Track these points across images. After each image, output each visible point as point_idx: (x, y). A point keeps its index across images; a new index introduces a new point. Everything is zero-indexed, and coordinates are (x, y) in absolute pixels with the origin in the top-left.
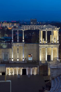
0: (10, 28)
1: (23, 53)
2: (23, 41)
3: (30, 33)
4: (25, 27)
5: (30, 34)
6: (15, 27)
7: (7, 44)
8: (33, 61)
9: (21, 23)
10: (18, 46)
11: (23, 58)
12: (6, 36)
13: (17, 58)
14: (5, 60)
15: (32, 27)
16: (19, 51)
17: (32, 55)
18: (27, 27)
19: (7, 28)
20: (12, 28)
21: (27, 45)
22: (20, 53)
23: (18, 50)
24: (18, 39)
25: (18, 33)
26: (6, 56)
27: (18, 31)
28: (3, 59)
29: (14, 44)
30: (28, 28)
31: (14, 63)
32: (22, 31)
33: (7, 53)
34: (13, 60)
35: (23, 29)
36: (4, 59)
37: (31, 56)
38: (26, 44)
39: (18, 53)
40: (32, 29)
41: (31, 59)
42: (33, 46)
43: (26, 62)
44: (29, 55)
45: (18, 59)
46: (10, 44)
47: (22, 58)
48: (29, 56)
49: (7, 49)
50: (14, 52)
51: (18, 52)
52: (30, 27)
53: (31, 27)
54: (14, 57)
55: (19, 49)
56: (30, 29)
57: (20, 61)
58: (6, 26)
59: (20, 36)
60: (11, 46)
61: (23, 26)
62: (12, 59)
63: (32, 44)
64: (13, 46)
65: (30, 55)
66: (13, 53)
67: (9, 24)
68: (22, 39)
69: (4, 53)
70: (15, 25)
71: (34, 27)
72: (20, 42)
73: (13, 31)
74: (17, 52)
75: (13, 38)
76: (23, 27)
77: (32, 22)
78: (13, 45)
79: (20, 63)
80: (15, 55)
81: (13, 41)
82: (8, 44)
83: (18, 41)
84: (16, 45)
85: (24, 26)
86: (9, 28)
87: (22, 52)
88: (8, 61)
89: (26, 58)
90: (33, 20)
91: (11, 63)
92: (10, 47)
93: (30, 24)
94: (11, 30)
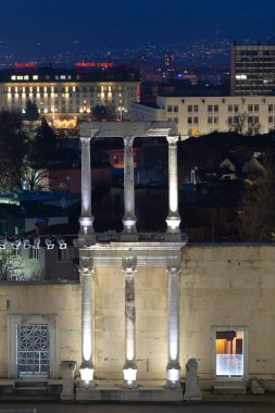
0: (66, 124)
1: (174, 320)
2: (173, 223)
3: (227, 162)
4: (183, 114)
5: (227, 170)
6: (102, 113)
7: (43, 245)
8: (248, 389)
9: (157, 78)
10: (132, 264)
11: (173, 365)
12: (32, 183)
13: (123, 363)
14: (27, 376)
15: (243, 109)
16: (138, 303)
17: (240, 335)
18: (203, 108)
19: (39, 122)
20: (79, 121)
21: (206, 253)
22: (150, 322)
23: (130, 297)
24: (130, 205)
25: (128, 163)
26: (37, 339)
27: (128, 142)
28: (12, 371)
29: (97, 247)
30: (210, 121)
31: (98, 397)
32: (163, 140)
33: (40, 321)
34: (87, 376)
35: (172, 124)
36: (22, 368)
37: (239, 342)
38: (194, 252)
39: (134, 321)
40: (245, 130)
41: (232, 367)
42: (256, 269)
43: (194, 393)
44: (220, 335)
45: (130, 365)
46: (63, 246)
47: (165, 363)
48: (220, 343)
49: (41, 289)
50: (96, 313)
51: (131, 314)
52: (224, 114)
53: (233, 114)
54: (95, 350)
55: (137, 286)
56: (224, 127)
57: (147, 386)
58: (28, 102)
59: (148, 187)
60: (77, 261)
61: (172, 101)
62: (86, 365)
63: (241, 252)
64: (89, 264)
65: (229, 335)
66: (88, 319)
67: (60, 91)
68: (166, 212)
69: (19, 319)
70: (106, 91)
71: (264, 108)
72: (149, 235)
73: (86, 140)
74: (121, 312)
75: (86, 203)
76: (173, 115)
77: (241, 72)
78: (90, 253)
79: (148, 398)
80: (107, 334)
81: (86, 222)
82: (50, 246)
83: (129, 223)
84: (115, 253)
85: (181, 105)
86: (59, 124)
87: (162, 313)
88: (51, 382)
89: (191, 364)
90: (256, 53)
91: (75, 402)
92: (64, 269)
93: (225, 89)
94: (74, 132)
